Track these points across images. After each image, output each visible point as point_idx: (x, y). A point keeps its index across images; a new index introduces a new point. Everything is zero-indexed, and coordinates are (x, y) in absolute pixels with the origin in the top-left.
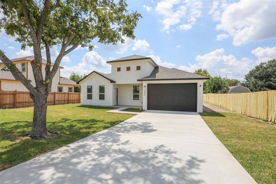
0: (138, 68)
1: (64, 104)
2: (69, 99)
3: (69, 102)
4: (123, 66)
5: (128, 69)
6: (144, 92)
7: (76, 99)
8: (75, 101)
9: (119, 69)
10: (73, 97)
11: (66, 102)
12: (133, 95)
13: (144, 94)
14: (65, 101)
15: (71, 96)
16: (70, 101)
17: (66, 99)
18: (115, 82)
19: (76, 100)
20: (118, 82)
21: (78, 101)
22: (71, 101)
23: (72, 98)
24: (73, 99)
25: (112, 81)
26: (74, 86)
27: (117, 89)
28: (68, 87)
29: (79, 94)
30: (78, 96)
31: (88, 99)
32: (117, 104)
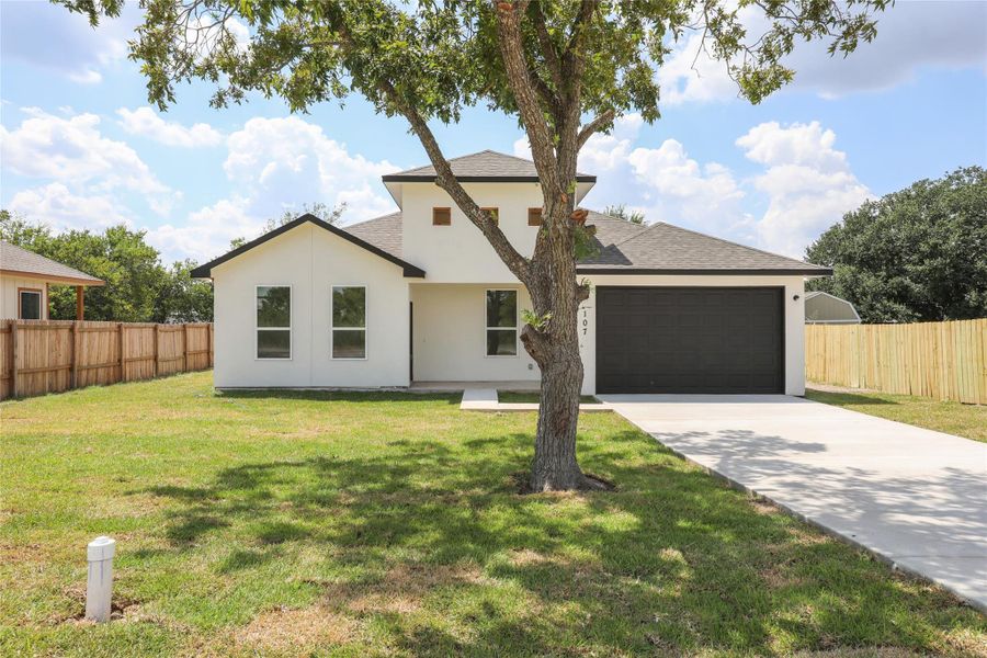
3: (74, 379)
6: (580, 318)
7: (104, 357)
8: (101, 372)
9: (442, 217)
10: (91, 348)
12: (488, 331)
13: (581, 326)
16: (81, 369)
17: (61, 361)
18: (420, 273)
19: (102, 366)
20: (436, 275)
24: (93, 361)
25: (412, 271)
26: (48, 281)
27: (411, 304)
28: (20, 289)
29: (119, 330)
30: (113, 342)
31: (259, 356)
32: (411, 378)
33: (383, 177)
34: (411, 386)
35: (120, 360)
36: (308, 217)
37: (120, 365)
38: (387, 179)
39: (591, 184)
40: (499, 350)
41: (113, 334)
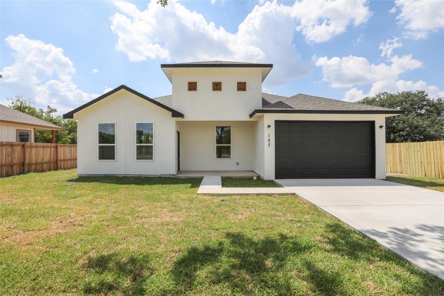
0: (242, 87)
1: (8, 175)
2: (27, 161)
3: (26, 170)
4: (205, 79)
5: (217, 86)
6: (266, 138)
7: (47, 159)
8: (45, 166)
9: (192, 86)
10: (37, 155)
11: (16, 169)
12: (217, 146)
13: (266, 143)
14: (12, 166)
15: (31, 152)
16: (30, 164)
17: (16, 161)
18: (181, 115)
19: (46, 163)
20: (189, 117)
21: (52, 164)
22: (33, 167)
23: (34, 157)
24: (40, 161)
25: (176, 114)
26: (36, 127)
27: (179, 133)
28: (17, 130)
29: (56, 147)
30: (52, 153)
32: (179, 169)
33: (161, 65)
34: (177, 174)
35: (57, 160)
36: (123, 87)
37: (57, 163)
38: (163, 66)
39: (271, 68)
40: (222, 155)
41: (53, 149)
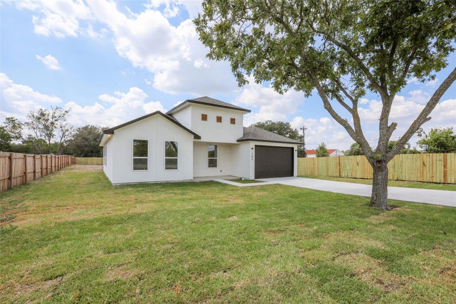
0: (233, 121)
4: (212, 114)
6: (251, 155)
9: (204, 117)
12: (209, 159)
13: (251, 158)
25: (196, 136)
31: (134, 169)
34: (193, 179)
36: (158, 112)
40: (212, 166)
